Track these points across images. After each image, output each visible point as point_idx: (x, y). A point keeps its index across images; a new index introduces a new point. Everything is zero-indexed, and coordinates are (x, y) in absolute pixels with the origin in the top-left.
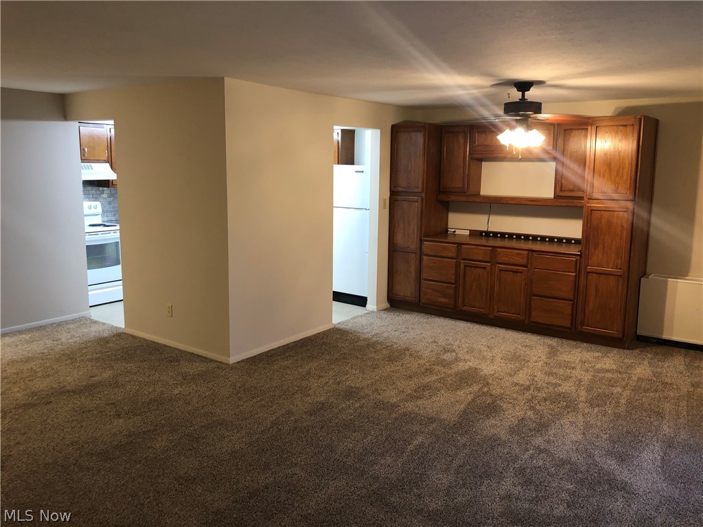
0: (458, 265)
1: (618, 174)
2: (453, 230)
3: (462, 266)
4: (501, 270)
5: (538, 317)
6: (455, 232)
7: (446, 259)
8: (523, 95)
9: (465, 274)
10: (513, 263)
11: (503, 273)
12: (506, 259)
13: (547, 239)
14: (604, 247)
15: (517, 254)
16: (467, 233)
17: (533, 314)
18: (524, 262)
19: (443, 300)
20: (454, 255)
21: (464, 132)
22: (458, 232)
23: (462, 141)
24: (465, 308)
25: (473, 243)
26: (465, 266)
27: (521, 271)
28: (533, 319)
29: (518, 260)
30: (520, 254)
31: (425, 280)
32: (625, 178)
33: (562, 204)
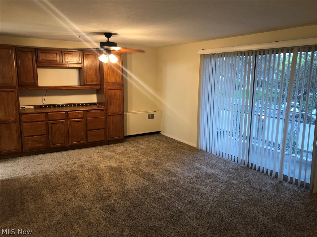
0: (47, 124)
1: (116, 75)
2: (23, 107)
3: (50, 124)
4: (71, 122)
5: (91, 139)
6: (25, 107)
7: (39, 122)
8: (108, 39)
9: (51, 128)
10: (77, 117)
11: (72, 123)
12: (73, 116)
13: (76, 105)
14: (114, 104)
15: (79, 113)
16: (33, 107)
17: (88, 138)
18: (82, 116)
19: (39, 145)
20: (44, 119)
21: (32, 52)
22: (26, 107)
23: (30, 57)
24: (53, 146)
25: (55, 111)
26: (51, 124)
27: (81, 120)
28: (88, 141)
29: (79, 116)
30: (80, 113)
31: (25, 137)
32: (119, 76)
33: (88, 88)
